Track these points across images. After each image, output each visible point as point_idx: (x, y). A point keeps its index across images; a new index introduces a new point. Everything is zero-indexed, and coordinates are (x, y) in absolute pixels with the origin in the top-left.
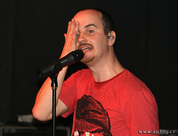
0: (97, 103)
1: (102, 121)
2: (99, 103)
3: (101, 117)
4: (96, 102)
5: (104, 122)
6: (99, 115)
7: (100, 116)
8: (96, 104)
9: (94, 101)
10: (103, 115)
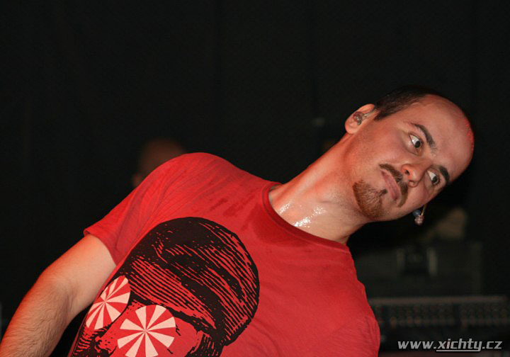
0: (248, 264)
1: (230, 313)
2: (254, 268)
3: (234, 302)
4: (246, 261)
5: (232, 318)
6: (233, 295)
7: (235, 300)
8: (244, 267)
9: (244, 255)
10: (243, 304)
